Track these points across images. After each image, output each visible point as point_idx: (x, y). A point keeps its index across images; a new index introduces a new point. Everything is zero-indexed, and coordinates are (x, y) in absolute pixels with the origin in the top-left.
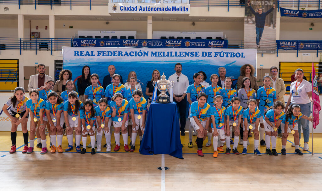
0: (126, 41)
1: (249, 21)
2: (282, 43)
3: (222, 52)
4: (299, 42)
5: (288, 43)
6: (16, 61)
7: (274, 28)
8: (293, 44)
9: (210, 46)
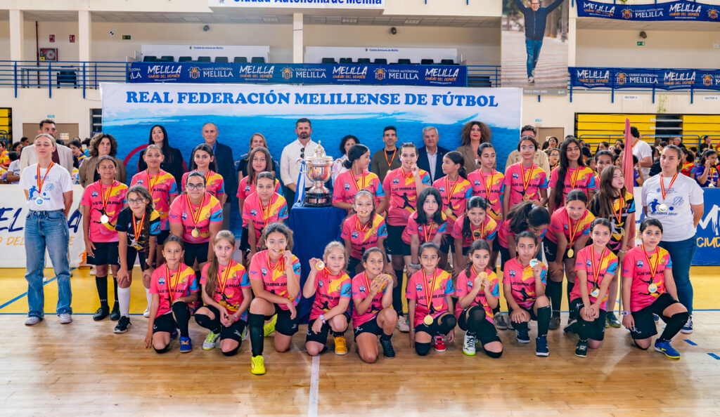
0: (246, 68)
1: (511, 26)
2: (580, 72)
3: (449, 95)
4: (615, 71)
5: (592, 72)
6: (7, 110)
7: (563, 41)
8: (603, 75)
9: (428, 79)
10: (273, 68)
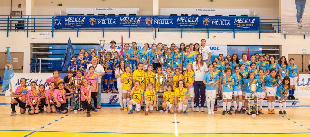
0: (124, 19)
9: (236, 25)
10: (140, 18)
